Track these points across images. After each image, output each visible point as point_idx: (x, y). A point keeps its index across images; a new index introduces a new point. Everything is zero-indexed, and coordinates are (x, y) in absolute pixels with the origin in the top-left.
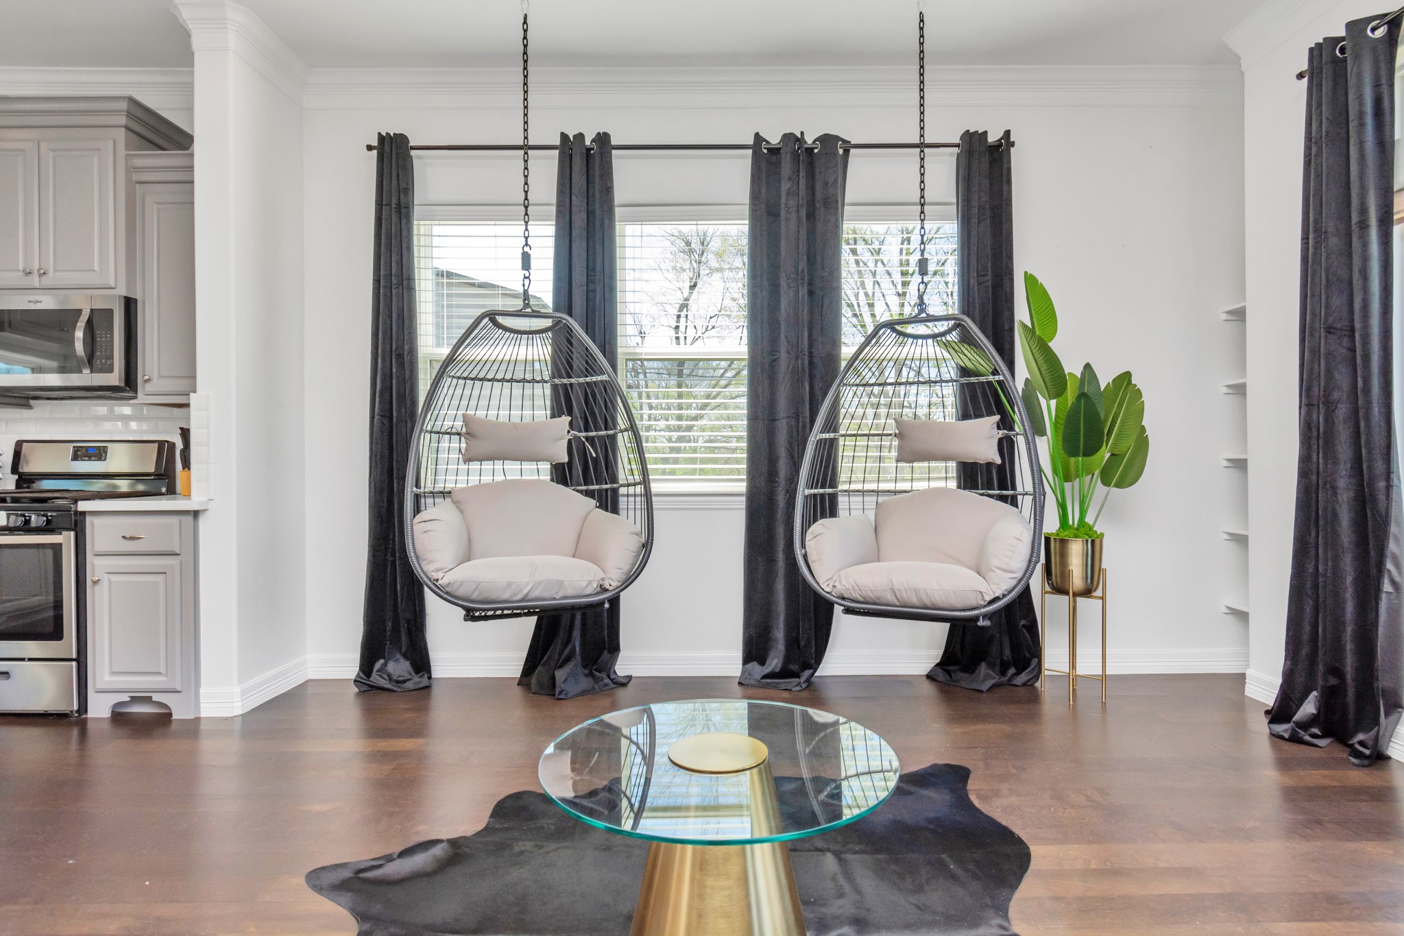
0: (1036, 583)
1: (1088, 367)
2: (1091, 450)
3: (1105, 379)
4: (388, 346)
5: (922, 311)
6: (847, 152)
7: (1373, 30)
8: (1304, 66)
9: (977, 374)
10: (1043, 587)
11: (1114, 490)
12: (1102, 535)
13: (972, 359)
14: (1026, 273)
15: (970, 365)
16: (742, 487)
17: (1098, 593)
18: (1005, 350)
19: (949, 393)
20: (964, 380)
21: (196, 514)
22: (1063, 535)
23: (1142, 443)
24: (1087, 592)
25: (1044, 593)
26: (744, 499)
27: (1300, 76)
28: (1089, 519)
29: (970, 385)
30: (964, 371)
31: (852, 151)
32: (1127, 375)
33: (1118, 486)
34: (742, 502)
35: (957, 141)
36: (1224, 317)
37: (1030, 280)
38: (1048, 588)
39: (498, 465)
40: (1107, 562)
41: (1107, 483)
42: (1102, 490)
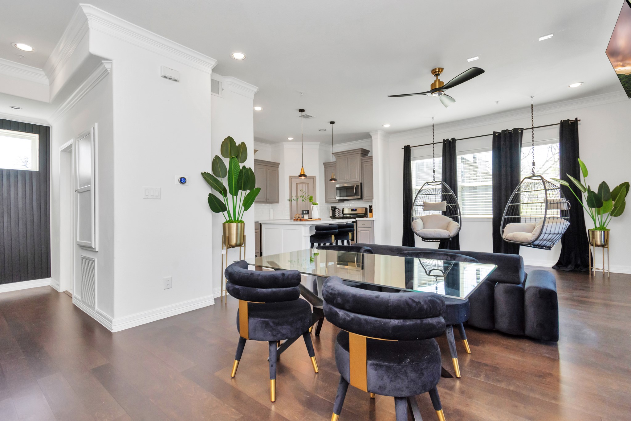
1: (589, 186)
6: (522, 131)
11: (613, 217)
13: (564, 183)
15: (563, 185)
16: (492, 216)
21: (374, 220)
23: (623, 204)
26: (492, 219)
31: (524, 131)
32: (626, 183)
33: (616, 216)
34: (492, 220)
35: (559, 123)
39: (431, 211)
41: (611, 215)
42: (610, 217)
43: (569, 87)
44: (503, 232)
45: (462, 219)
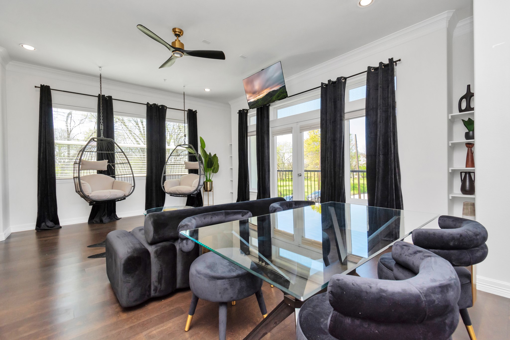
0: (202, 190)
1: (210, 153)
2: (211, 167)
3: (212, 155)
4: (45, 141)
5: (185, 143)
6: (166, 109)
7: (245, 111)
8: (238, 112)
9: (192, 154)
10: (203, 191)
11: (214, 174)
12: (212, 181)
13: (191, 151)
14: (200, 137)
15: (191, 152)
16: (145, 175)
17: (212, 191)
18: (197, 150)
19: (187, 157)
20: (190, 155)
22: (207, 181)
23: (218, 166)
24: (210, 191)
25: (203, 192)
26: (146, 177)
27: (238, 113)
28: (210, 178)
29: (191, 156)
30: (190, 153)
31: (167, 109)
32: (215, 154)
33: (215, 173)
34: (145, 178)
35: (187, 110)
36: (229, 145)
37: (201, 138)
38: (204, 191)
40: (213, 185)
41: (213, 172)
42: (212, 174)
43: (204, 90)
44: (164, 187)
45: (135, 178)
